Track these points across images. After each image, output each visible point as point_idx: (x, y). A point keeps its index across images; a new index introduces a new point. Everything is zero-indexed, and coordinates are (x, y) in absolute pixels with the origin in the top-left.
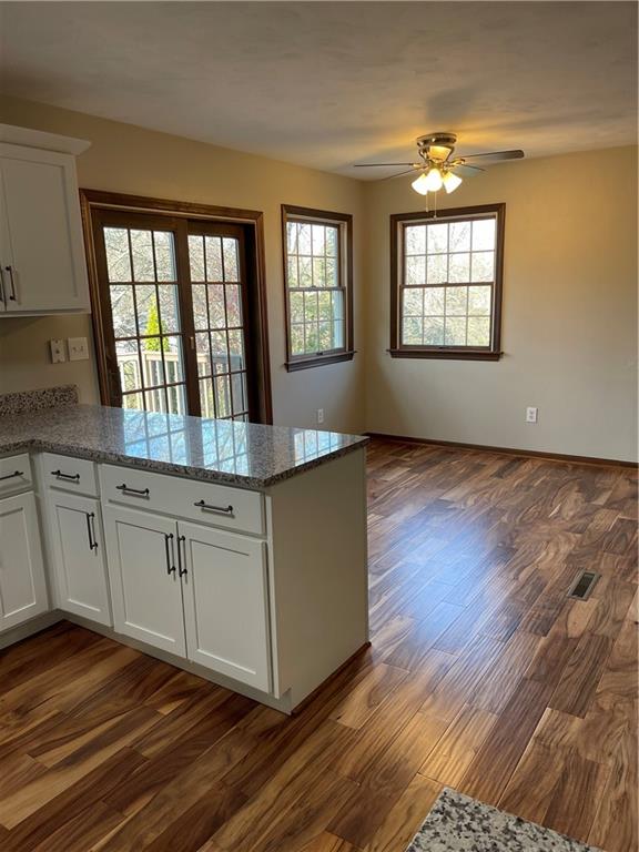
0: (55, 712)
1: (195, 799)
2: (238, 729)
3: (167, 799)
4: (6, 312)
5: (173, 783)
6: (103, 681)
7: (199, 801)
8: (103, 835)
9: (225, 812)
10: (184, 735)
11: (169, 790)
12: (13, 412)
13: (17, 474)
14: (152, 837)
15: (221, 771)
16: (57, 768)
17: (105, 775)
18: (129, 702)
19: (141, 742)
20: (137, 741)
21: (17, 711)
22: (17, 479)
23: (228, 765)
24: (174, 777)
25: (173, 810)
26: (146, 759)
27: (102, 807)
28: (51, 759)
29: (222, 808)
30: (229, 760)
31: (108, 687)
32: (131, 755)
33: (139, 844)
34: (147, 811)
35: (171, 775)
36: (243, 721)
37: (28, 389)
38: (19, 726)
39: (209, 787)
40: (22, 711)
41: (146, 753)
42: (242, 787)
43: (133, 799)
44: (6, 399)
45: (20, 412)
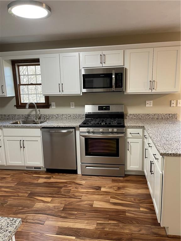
0: (124, 193)
1: (123, 231)
2: (151, 227)
3: (118, 226)
4: (152, 92)
5: (123, 224)
6: (138, 193)
7: (122, 232)
8: (102, 221)
9: (124, 239)
10: (138, 217)
11: (121, 225)
12: (156, 118)
13: (138, 133)
14: (107, 229)
15: (135, 231)
16: (111, 203)
17: (116, 211)
18: (138, 201)
19: (129, 211)
20: (129, 210)
21: (118, 188)
22: (138, 135)
23: (137, 232)
24: (125, 223)
25: (117, 229)
26: (126, 215)
27: (108, 216)
28: (112, 201)
29: (124, 238)
30: (139, 231)
31: (138, 195)
32: (124, 212)
33: (103, 228)
34: (113, 224)
35: (125, 222)
36: (154, 226)
37: (161, 113)
38: (116, 191)
39: (128, 232)
40: (119, 188)
41: (127, 214)
42: (133, 238)
43: (113, 220)
44: (154, 115)
45: (157, 119)
